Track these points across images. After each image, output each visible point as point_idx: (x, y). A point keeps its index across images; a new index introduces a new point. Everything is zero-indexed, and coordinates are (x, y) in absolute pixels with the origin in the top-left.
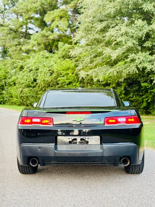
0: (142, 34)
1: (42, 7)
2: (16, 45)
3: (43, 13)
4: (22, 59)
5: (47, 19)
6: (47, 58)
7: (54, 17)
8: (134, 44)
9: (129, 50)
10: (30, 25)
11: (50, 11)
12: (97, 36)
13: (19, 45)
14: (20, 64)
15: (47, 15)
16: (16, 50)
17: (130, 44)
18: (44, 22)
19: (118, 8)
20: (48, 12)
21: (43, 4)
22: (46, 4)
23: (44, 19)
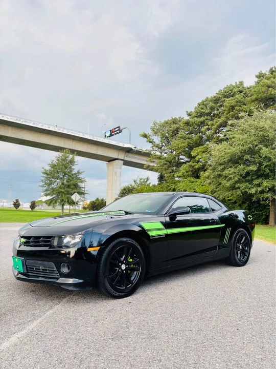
0: (244, 173)
1: (189, 145)
2: (171, 172)
3: (191, 148)
4: (174, 183)
5: (193, 153)
6: (193, 182)
7: (198, 152)
8: (239, 179)
9: (237, 182)
10: (181, 157)
11: (196, 147)
12: (219, 173)
13: (173, 172)
14: (173, 187)
15: (193, 150)
16: (170, 176)
17: (236, 179)
18: (191, 155)
21: (190, 143)
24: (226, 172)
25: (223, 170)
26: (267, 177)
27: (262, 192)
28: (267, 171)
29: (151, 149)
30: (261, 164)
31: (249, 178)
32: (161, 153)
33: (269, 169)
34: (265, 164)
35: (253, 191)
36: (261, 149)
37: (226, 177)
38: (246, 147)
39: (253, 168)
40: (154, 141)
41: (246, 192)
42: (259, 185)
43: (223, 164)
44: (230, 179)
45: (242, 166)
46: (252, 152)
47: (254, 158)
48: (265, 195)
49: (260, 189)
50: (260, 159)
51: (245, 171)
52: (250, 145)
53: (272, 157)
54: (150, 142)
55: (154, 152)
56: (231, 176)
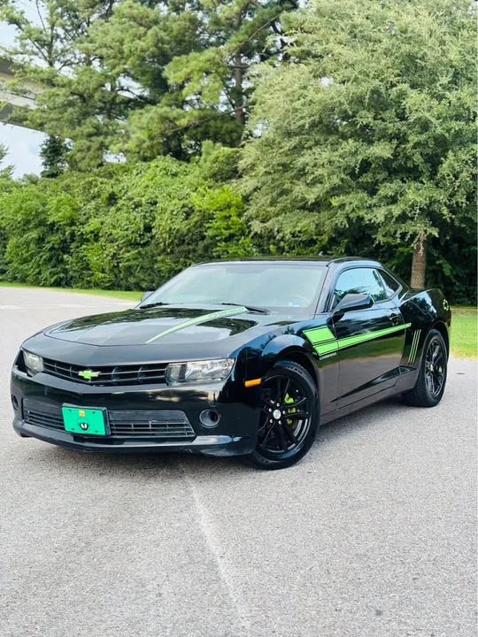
1: (159, 48)
2: (90, 135)
3: (164, 58)
4: (110, 175)
5: (172, 74)
6: (175, 175)
7: (188, 70)
8: (342, 180)
9: (335, 190)
13: (97, 134)
15: (171, 64)
16: (89, 148)
17: (336, 180)
18: (165, 80)
20: (176, 58)
21: (161, 41)
22: (167, 38)
23: (164, 74)
24: (306, 158)
25: (298, 149)
26: (413, 174)
27: (403, 218)
28: (418, 159)
29: (17, 45)
30: (401, 138)
31: (367, 178)
32: (51, 64)
33: (421, 154)
34: (413, 139)
35: (379, 215)
36: (402, 95)
37: (302, 173)
38: (365, 88)
39: (382, 150)
40: (25, 16)
41: (360, 219)
42: (393, 200)
43: (296, 135)
44: (318, 181)
45: (350, 145)
46: (378, 103)
47: (383, 120)
48: (409, 228)
49: (396, 210)
50: (398, 125)
51: (360, 158)
52: (377, 82)
53: (433, 120)
54: (13, 21)
55: (27, 58)
56: (320, 171)
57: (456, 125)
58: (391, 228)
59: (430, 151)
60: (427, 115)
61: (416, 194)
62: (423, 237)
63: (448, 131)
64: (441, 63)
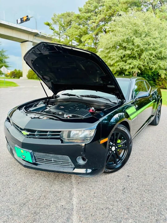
0: (122, 55)
1: (80, 34)
5: (83, 39)
7: (86, 38)
8: (119, 59)
9: (117, 62)
10: (73, 41)
11: (84, 35)
12: (106, 55)
15: (82, 37)
17: (117, 59)
18: (81, 41)
19: (114, 45)
20: (83, 36)
21: (81, 32)
22: (82, 32)
23: (81, 39)
24: (111, 54)
25: (109, 52)
26: (134, 58)
27: (133, 68)
28: (136, 54)
29: (53, 34)
30: (133, 50)
31: (124, 59)
32: (60, 38)
33: (137, 53)
34: (136, 49)
35: (127, 67)
36: (134, 39)
37: (110, 58)
38: (125, 37)
39: (128, 52)
40: (55, 28)
41: (123, 68)
42: (130, 64)
43: (109, 49)
44: (113, 59)
45: (121, 51)
46: (128, 41)
47: (129, 45)
48: (134, 70)
49: (131, 66)
50: (132, 46)
51: (123, 54)
52: (128, 36)
53: (141, 45)
54: (52, 29)
55: (55, 37)
56: (114, 57)
57: (146, 46)
58: (129, 70)
59: (139, 53)
60: (139, 44)
61: (136, 63)
62: (137, 72)
63: (144, 48)
64: (143, 31)
